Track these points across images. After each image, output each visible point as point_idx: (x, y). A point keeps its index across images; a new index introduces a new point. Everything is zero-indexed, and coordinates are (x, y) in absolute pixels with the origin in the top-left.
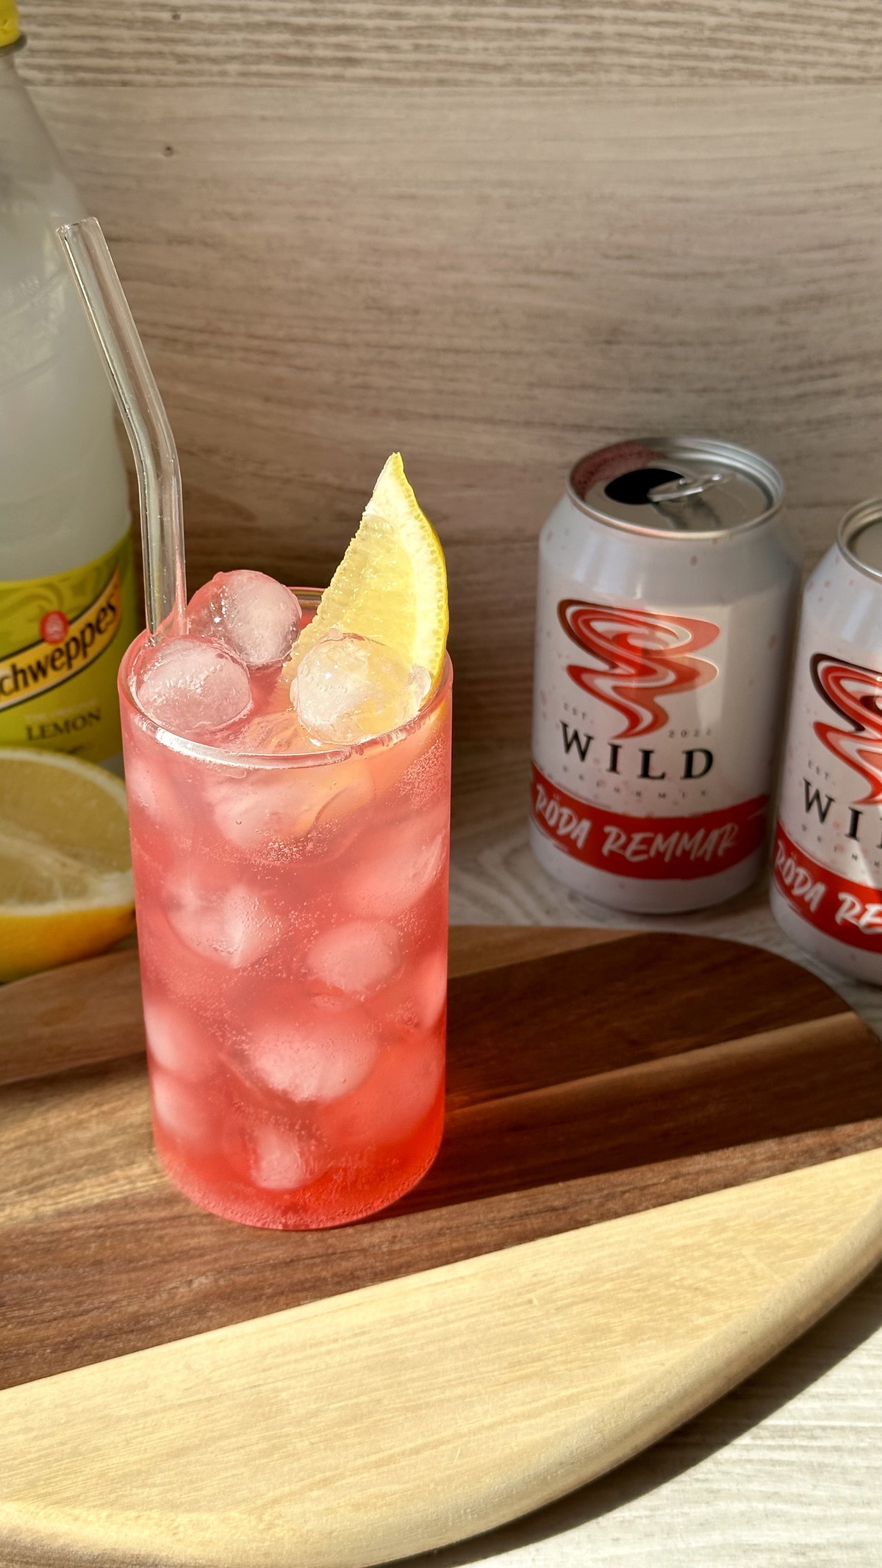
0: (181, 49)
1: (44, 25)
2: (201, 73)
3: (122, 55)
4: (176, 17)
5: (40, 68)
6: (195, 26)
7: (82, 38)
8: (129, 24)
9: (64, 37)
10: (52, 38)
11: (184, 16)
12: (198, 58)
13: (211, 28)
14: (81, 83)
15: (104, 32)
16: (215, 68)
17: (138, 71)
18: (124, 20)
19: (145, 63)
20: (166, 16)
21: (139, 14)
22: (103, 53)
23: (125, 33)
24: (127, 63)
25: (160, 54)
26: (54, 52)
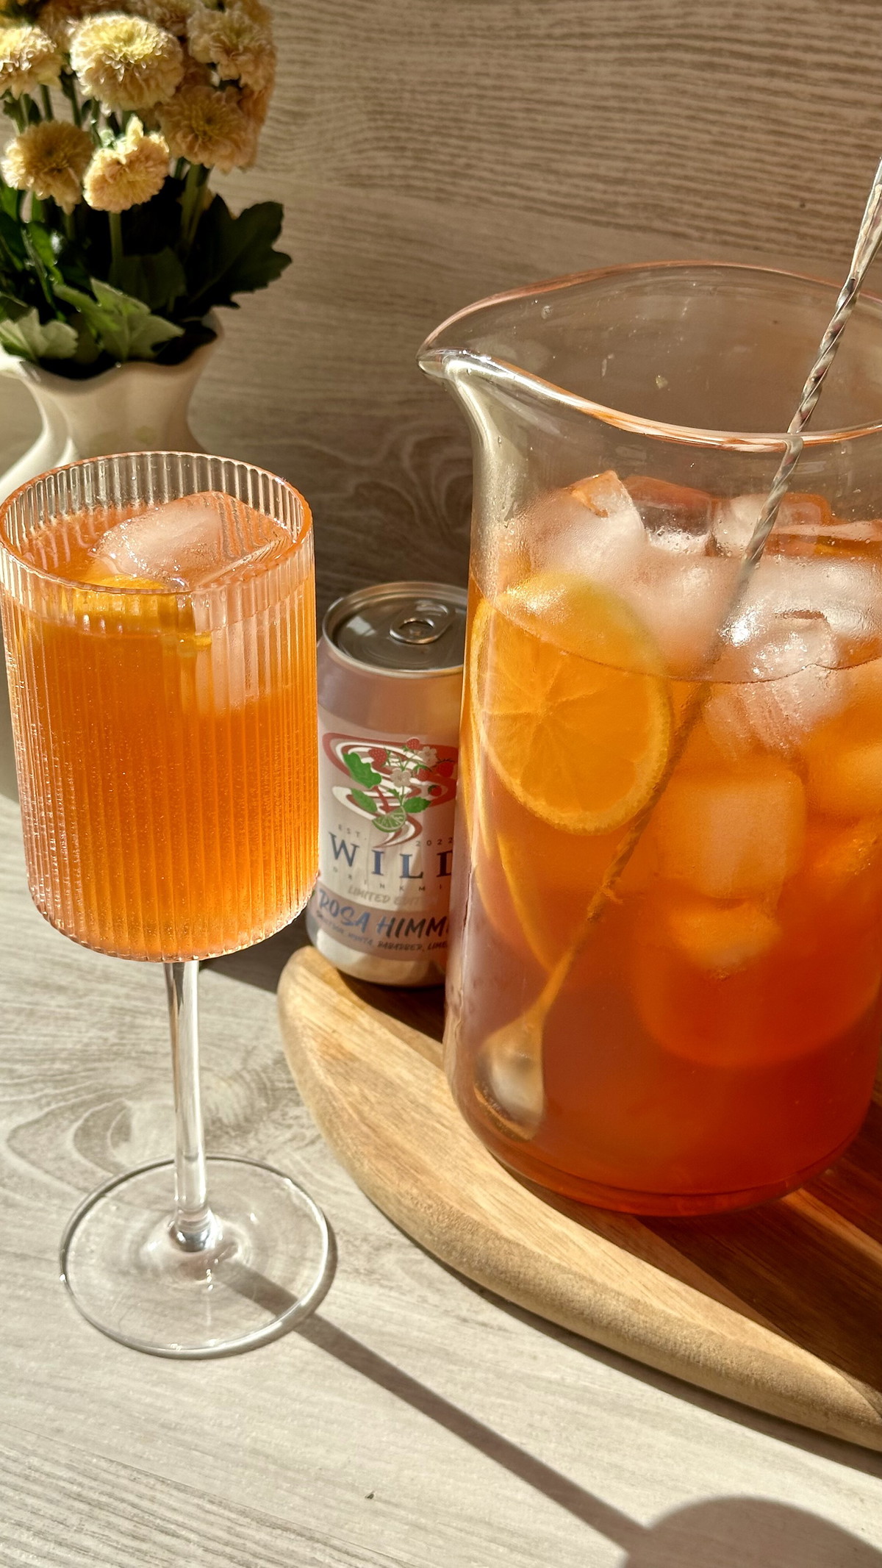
0: (803, 229)
1: (706, 198)
2: (813, 249)
3: (758, 227)
4: (803, 206)
5: (698, 228)
6: (816, 214)
7: (731, 211)
8: (768, 206)
9: (717, 208)
10: (709, 208)
11: (809, 206)
12: (814, 238)
13: (828, 217)
14: (725, 243)
15: (748, 209)
16: (825, 246)
17: (768, 240)
18: (764, 203)
19: (774, 235)
20: (796, 204)
21: (777, 200)
22: (745, 224)
23: (763, 212)
24: (760, 234)
25: (786, 231)
26: (708, 218)
